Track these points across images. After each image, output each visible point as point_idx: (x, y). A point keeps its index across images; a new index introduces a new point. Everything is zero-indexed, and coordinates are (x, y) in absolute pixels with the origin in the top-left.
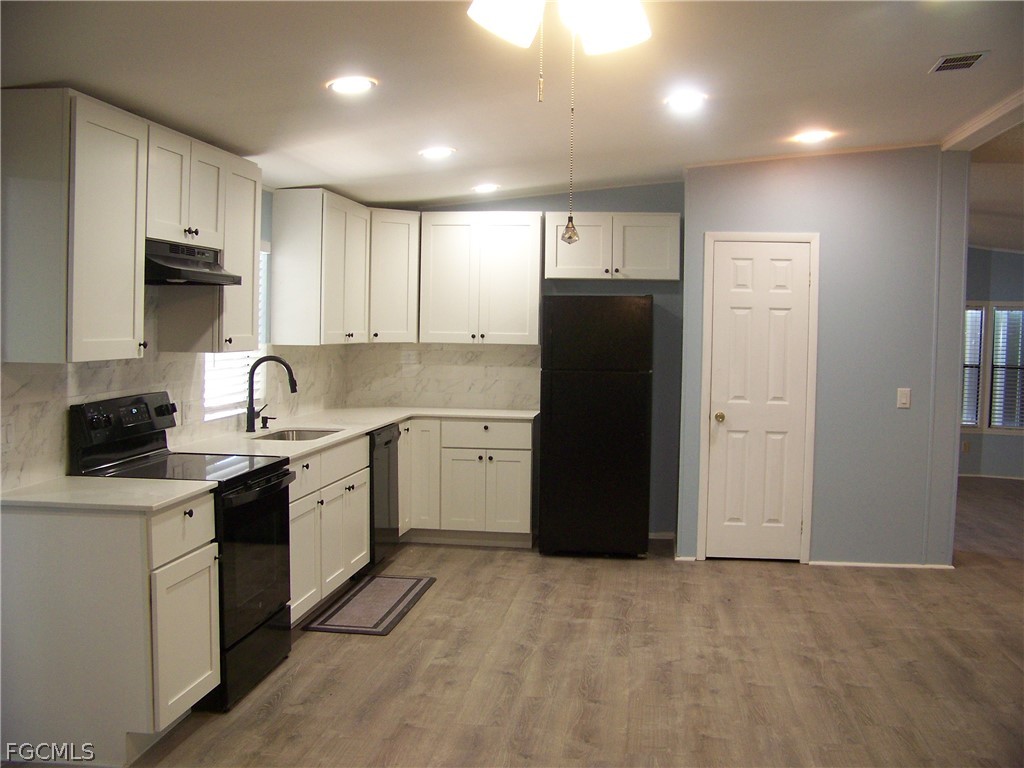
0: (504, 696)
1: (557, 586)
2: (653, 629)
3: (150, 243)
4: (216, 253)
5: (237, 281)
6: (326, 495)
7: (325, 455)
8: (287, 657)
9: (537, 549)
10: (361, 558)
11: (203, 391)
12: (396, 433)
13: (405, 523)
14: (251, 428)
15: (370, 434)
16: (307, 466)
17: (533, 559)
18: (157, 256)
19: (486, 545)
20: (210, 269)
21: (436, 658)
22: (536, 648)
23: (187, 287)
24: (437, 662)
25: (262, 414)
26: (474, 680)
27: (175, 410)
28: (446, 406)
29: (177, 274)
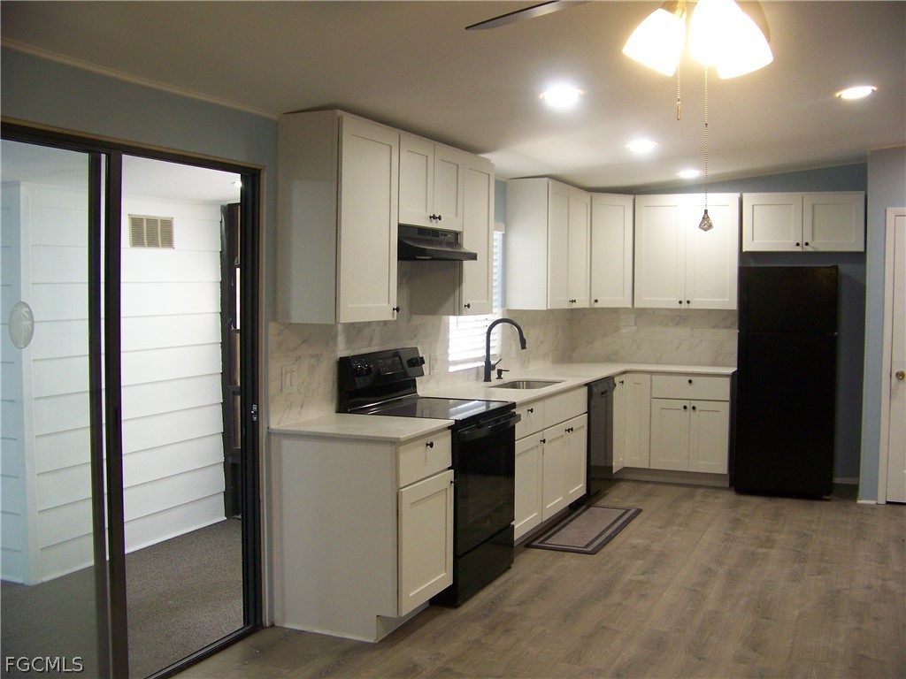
0: (688, 609)
1: (747, 520)
2: (828, 561)
3: (403, 229)
4: (457, 235)
5: (473, 257)
6: (548, 435)
7: (548, 402)
8: (510, 568)
9: (733, 489)
10: (578, 489)
11: (448, 347)
12: (611, 385)
13: (619, 462)
14: (487, 378)
15: (590, 386)
16: (532, 411)
17: (729, 496)
18: (409, 238)
19: (689, 482)
20: (452, 247)
21: (635, 575)
22: (721, 571)
23: (433, 262)
24: (634, 578)
25: (497, 367)
26: (665, 594)
27: (424, 363)
28: (657, 362)
29: (423, 252)
